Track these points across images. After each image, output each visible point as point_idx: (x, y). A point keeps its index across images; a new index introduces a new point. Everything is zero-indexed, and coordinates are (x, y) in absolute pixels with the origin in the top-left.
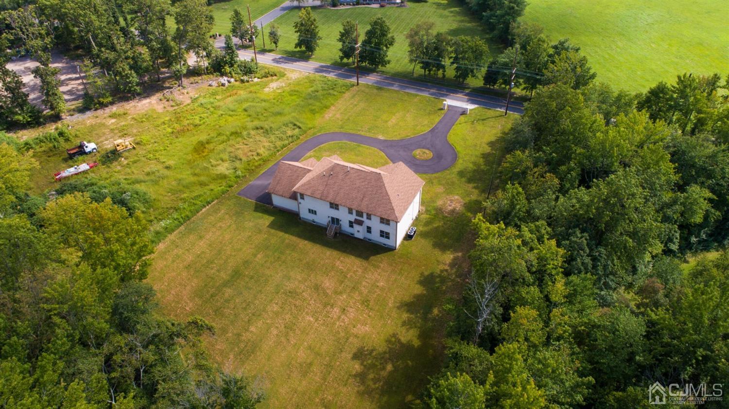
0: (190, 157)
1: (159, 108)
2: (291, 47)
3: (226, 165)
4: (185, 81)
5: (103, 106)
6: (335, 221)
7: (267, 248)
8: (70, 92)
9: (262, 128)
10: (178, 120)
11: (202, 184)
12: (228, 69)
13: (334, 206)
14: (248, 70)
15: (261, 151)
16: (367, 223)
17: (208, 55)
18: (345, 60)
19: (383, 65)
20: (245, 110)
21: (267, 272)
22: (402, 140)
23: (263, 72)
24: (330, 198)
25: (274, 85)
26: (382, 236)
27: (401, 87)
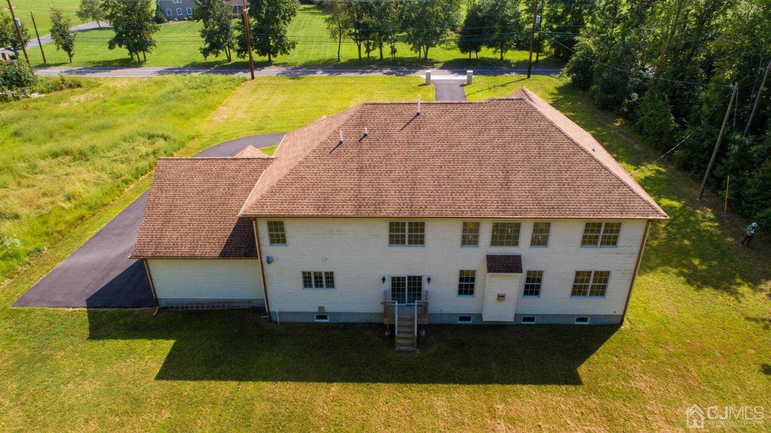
6: (406, 289)
9: (67, 153)
13: (408, 231)
16: (532, 259)
23: (49, 85)
25: (80, 98)
26: (577, 291)
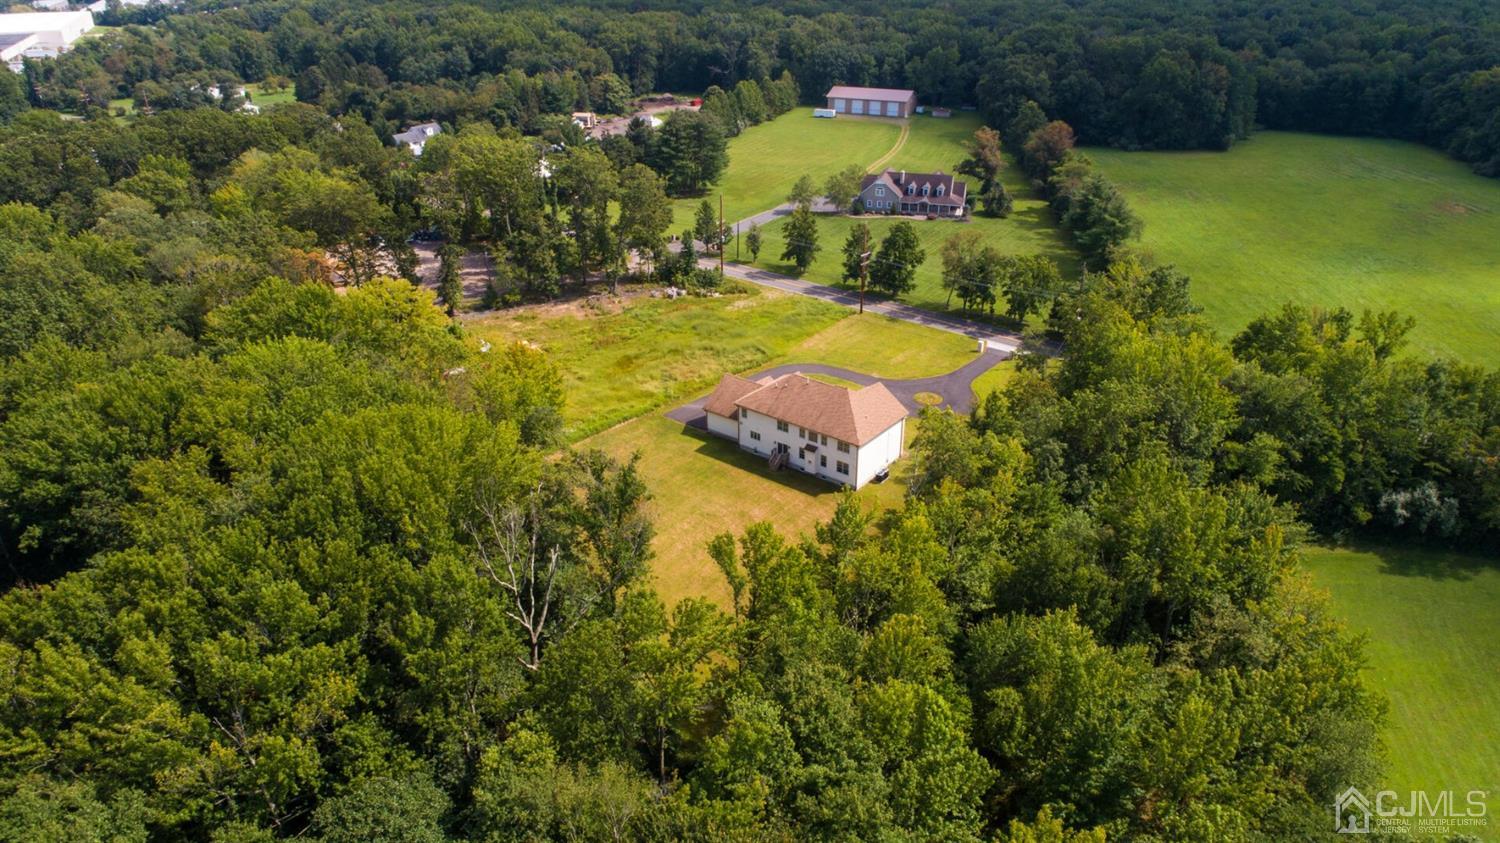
0: (610, 371)
1: (579, 315)
2: (776, 260)
3: (656, 383)
4: (618, 289)
5: (507, 305)
6: (783, 449)
7: (690, 471)
8: (467, 288)
9: (712, 349)
10: (602, 329)
11: (621, 400)
12: (680, 277)
13: (783, 426)
14: (708, 281)
15: (704, 372)
16: (823, 450)
17: (656, 257)
18: (851, 282)
19: (904, 291)
20: (694, 328)
21: (685, 493)
22: (903, 381)
23: (728, 286)
24: (779, 414)
25: (741, 303)
26: (839, 470)
27: (925, 321)
